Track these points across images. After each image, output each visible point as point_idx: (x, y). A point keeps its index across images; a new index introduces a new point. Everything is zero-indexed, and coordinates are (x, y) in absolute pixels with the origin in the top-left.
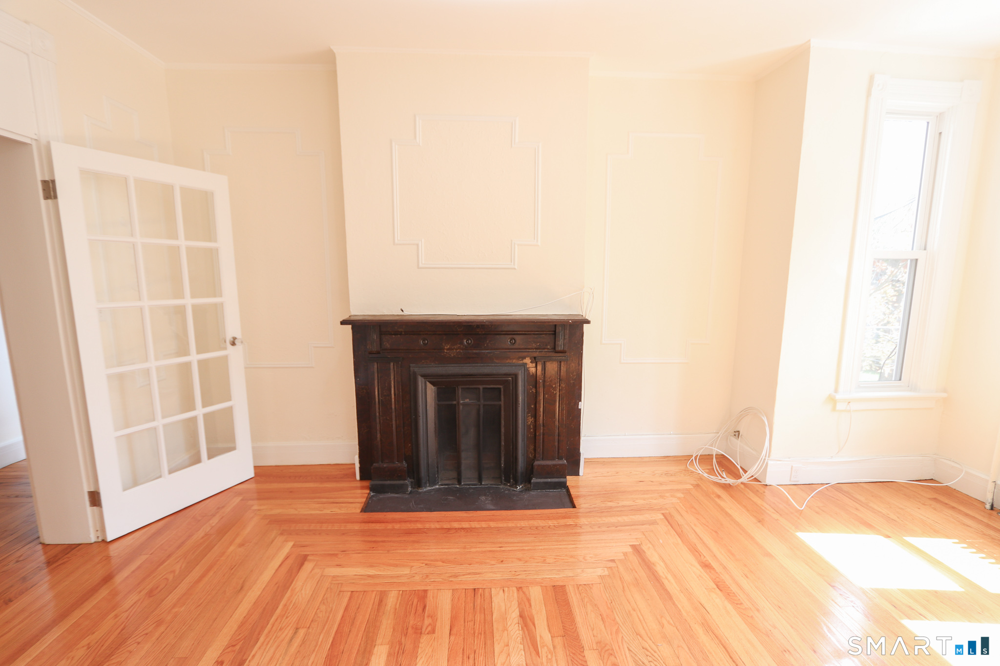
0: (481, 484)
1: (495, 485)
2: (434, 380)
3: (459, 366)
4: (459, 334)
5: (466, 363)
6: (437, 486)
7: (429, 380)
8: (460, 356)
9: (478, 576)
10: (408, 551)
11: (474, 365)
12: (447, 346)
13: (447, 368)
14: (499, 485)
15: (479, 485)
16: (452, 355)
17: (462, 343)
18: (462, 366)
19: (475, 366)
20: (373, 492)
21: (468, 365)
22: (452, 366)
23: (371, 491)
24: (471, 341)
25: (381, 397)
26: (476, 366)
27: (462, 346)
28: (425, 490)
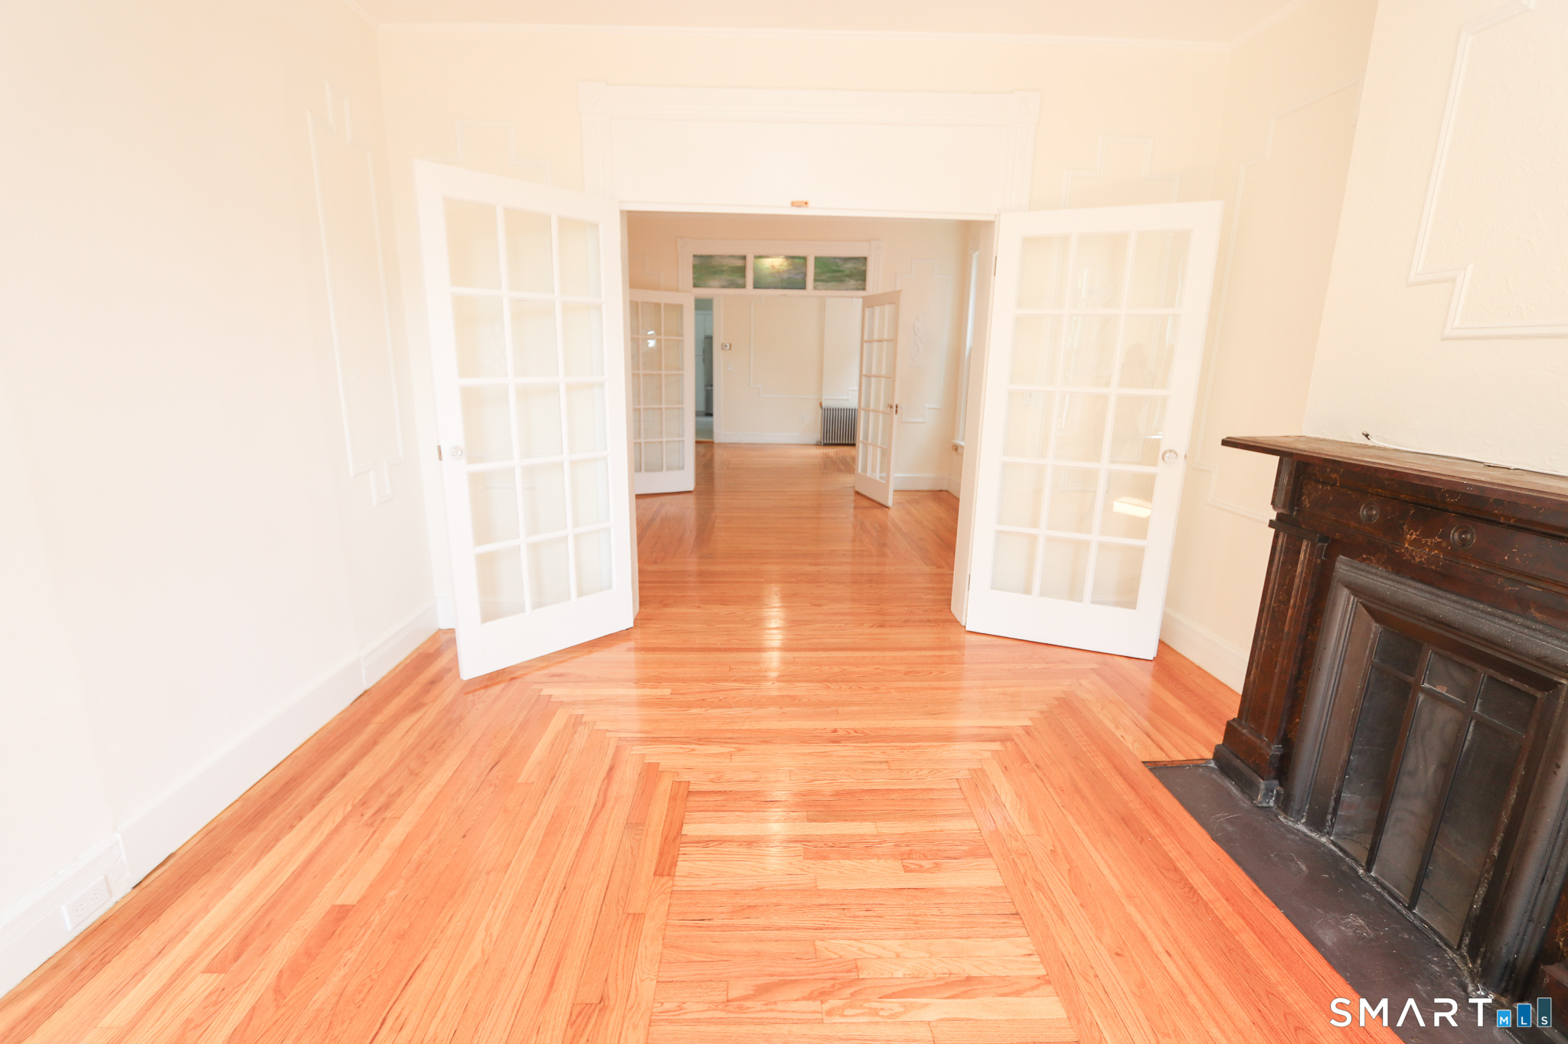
0: (1410, 908)
1: (1440, 937)
2: (1375, 607)
3: (1432, 594)
4: (1447, 511)
5: (1452, 593)
6: (1324, 840)
7: (1364, 602)
8: (1433, 567)
9: (1055, 917)
10: (1077, 828)
11: (1468, 602)
12: (1412, 534)
13: (1403, 587)
14: (1451, 948)
15: (1404, 906)
16: (1417, 560)
17: (1445, 536)
18: (1438, 596)
19: (1468, 606)
20: (1216, 764)
21: (1454, 597)
22: (1415, 588)
23: (1214, 759)
24: (1472, 537)
25: (1275, 602)
26: (1474, 608)
27: (1444, 544)
28: (1290, 823)
